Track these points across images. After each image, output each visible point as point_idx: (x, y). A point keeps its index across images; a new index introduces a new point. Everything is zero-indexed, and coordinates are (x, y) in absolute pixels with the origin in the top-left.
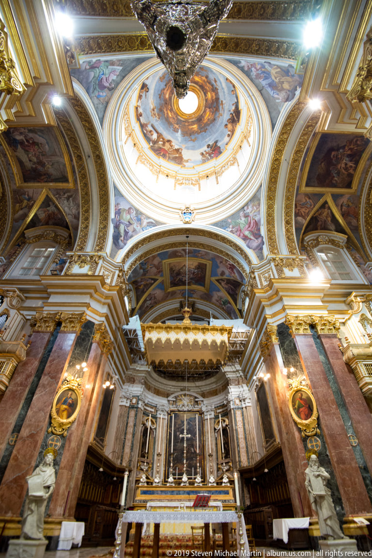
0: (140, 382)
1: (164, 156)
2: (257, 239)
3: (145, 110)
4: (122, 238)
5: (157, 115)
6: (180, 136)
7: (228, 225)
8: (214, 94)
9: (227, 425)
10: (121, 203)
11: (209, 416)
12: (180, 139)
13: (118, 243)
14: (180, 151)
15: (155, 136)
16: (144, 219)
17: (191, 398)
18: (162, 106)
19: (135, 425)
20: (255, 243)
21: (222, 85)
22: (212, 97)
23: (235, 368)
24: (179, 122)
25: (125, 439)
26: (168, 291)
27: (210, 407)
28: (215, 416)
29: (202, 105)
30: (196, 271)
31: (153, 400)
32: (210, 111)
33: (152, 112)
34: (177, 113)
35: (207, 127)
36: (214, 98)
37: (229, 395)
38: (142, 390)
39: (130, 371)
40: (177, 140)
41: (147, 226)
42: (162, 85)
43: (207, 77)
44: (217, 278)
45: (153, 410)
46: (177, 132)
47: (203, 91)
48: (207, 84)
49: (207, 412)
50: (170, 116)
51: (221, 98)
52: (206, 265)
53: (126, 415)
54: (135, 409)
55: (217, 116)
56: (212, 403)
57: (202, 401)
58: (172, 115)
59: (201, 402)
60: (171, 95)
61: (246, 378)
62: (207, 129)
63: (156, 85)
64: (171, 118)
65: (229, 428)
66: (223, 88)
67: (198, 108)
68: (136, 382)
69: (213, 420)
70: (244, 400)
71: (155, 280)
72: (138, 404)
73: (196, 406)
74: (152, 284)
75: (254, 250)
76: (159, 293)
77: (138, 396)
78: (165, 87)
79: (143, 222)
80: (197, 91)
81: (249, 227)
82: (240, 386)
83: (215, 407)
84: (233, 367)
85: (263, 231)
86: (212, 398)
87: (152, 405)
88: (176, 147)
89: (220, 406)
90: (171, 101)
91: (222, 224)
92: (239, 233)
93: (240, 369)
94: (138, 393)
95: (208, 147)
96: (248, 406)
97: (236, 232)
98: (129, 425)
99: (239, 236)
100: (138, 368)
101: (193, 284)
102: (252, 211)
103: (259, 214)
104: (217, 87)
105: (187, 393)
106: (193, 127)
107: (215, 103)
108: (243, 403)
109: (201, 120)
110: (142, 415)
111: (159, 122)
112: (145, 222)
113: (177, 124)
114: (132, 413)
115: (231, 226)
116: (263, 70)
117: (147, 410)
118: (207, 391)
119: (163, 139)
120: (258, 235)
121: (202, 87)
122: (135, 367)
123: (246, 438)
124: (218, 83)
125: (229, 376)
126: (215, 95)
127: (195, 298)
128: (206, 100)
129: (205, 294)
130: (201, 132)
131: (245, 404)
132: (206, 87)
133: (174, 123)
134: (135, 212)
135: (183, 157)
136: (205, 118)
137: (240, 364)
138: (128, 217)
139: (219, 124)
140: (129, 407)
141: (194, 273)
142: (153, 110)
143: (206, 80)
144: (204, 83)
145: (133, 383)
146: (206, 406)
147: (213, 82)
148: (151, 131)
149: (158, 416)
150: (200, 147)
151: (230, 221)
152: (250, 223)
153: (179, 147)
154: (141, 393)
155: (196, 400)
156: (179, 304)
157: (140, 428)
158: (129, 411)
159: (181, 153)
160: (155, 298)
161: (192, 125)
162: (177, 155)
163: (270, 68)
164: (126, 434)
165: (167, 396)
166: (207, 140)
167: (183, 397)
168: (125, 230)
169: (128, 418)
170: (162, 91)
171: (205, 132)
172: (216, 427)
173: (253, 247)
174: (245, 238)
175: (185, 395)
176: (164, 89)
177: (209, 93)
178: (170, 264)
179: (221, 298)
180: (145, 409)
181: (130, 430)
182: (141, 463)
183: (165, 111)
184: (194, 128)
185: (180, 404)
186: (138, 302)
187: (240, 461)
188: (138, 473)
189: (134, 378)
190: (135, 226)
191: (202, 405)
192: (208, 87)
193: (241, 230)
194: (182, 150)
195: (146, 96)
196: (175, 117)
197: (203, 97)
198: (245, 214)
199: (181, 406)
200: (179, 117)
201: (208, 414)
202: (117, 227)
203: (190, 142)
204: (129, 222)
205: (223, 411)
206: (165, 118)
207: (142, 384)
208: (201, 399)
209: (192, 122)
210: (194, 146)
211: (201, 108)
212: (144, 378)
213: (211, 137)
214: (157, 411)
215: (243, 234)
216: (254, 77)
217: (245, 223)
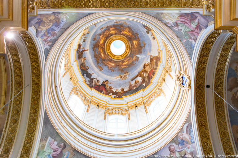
1: (154, 74)
2: (196, 17)
3: (120, 85)
5: (125, 75)
6: (141, 56)
7: (189, 43)
8: (111, 29)
12: (144, 56)
14: (152, 57)
15: (139, 79)
16: (182, 135)
18: (120, 69)
21: (104, 24)
22: (113, 30)
24: (131, 56)
29: (119, 37)
32: (123, 31)
33: (123, 79)
34: (125, 56)
35: (135, 32)
36: (114, 28)
40: (144, 59)
42: (105, 68)
43: (100, 35)
46: (138, 58)
47: (110, 37)
48: (105, 34)
50: (127, 63)
51: (113, 23)
55: (126, 25)
58: (126, 61)
60: (113, 61)
62: (136, 33)
63: (105, 74)
64: (128, 63)
66: (106, 23)
67: (121, 40)
75: (208, 22)
78: (107, 67)
80: (109, 41)
81: (186, 23)
88: (149, 60)
90: (117, 61)
91: (189, 49)
92: (195, 34)
95: (149, 33)
97: (194, 36)
99: (198, 33)
102: (170, 19)
104: (106, 27)
106: (135, 44)
107: (118, 27)
109: (130, 37)
111: (130, 73)
113: (133, 57)
115: (190, 40)
116: (46, 34)
119: (142, 72)
121: (107, 38)
124: (103, 27)
126: (111, 28)
128: (116, 34)
130: (138, 38)
132: (107, 35)
133: (132, 60)
135: (156, 56)
136: (128, 34)
139: (131, 24)
142: (121, 77)
143: (102, 35)
144: (104, 37)
147: (103, 30)
148: (136, 82)
150: (149, 39)
151: (184, 41)
152: (182, 21)
153: (149, 58)
159: (153, 57)
161: (134, 45)
162: (155, 61)
163: (43, 31)
166: (144, 34)
170: (109, 69)
171: (138, 34)
173: (206, 22)
176: (108, 67)
177: (111, 32)
183: (123, 67)
184: (136, 44)
192: (107, 33)
193: (192, 31)
194: (151, 56)
195: (111, 83)
196: (128, 59)
197: (114, 37)
198: (175, 26)
200: (128, 55)
203: (146, 48)
206: (128, 67)
209: (131, 46)
210: (149, 45)
211: (121, 38)
213: (141, 30)
215: (196, 29)
216: (55, 37)
217: (183, 26)
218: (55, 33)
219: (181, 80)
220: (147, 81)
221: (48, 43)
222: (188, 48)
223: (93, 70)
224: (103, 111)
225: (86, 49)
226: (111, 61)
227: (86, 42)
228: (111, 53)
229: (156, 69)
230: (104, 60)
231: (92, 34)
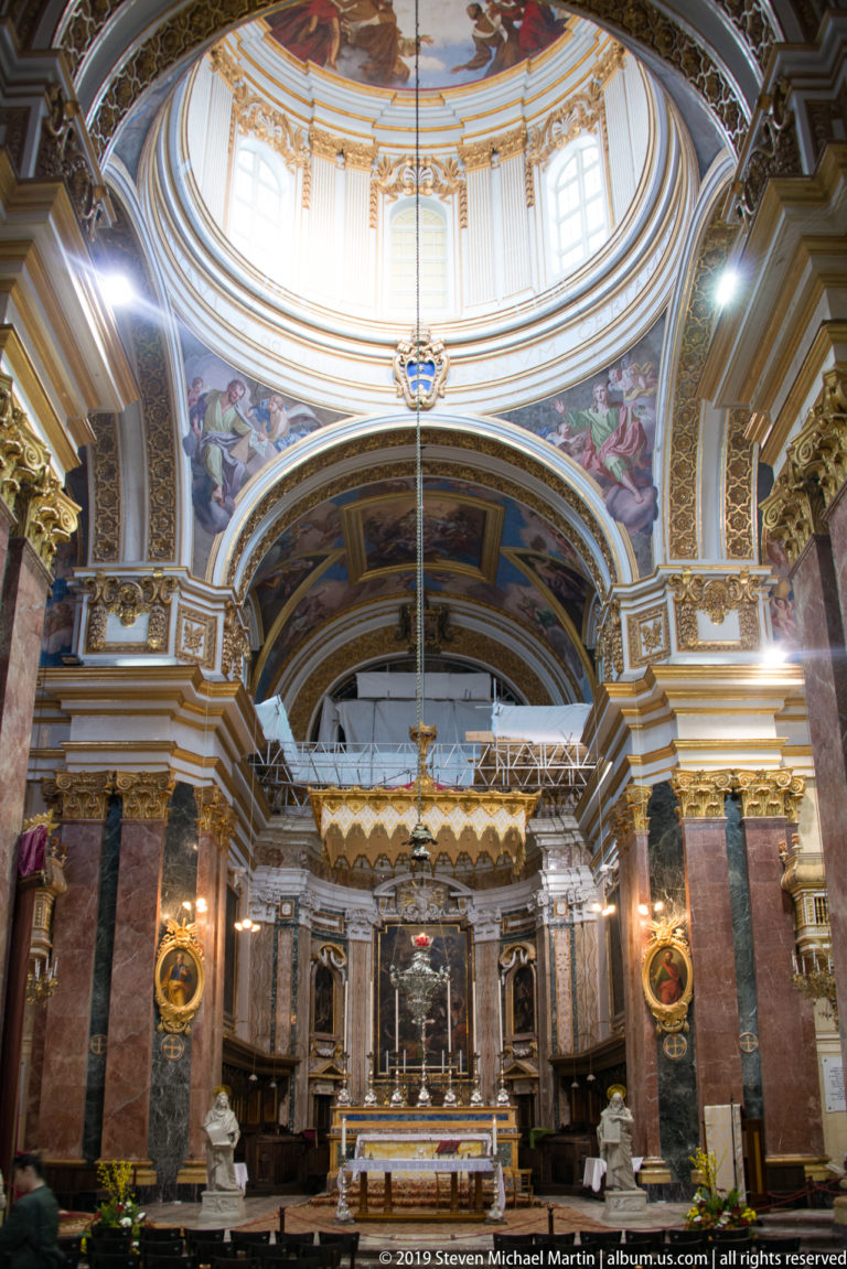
0: (296, 862)
1: (323, 35)
2: (639, 489)
4: (219, 493)
7: (554, 424)
9: (530, 961)
10: (205, 377)
11: (488, 933)
13: (209, 510)
16: (280, 408)
17: (438, 889)
19: (295, 966)
20: (633, 504)
23: (563, 823)
25: (274, 996)
26: (361, 579)
27: (490, 915)
28: (501, 933)
30: (452, 525)
31: (333, 899)
37: (541, 893)
38: (305, 881)
39: (268, 836)
41: (292, 431)
44: (520, 551)
45: (335, 923)
49: (482, 925)
52: (485, 513)
53: (271, 943)
54: (293, 930)
56: (497, 903)
57: (470, 897)
59: (465, 900)
61: (591, 849)
65: (535, 967)
68: (285, 860)
69: (496, 947)
70: (580, 906)
71: (318, 560)
72: (297, 916)
73: (452, 910)
74: (308, 572)
75: (628, 526)
76: (331, 591)
77: (296, 898)
79: (278, 419)
81: (620, 441)
82: (572, 869)
83: (503, 915)
84: (556, 820)
85: (660, 471)
86: (497, 890)
87: (331, 912)
89: (517, 912)
91: (533, 416)
92: (586, 455)
93: (577, 826)
94: (297, 890)
96: (588, 922)
97: (580, 450)
98: (280, 965)
99: (588, 466)
100: (287, 828)
101: (443, 557)
102: (631, 389)
103: (653, 407)
105: (427, 876)
108: (575, 912)
110: (310, 939)
112: (283, 418)
114: (286, 940)
115: (563, 428)
117: (320, 925)
118: (485, 871)
120: (642, 479)
122: (280, 826)
123: (574, 993)
125: (543, 842)
127: (448, 596)
129: (483, 585)
131: (581, 914)
134: (248, 393)
137: (577, 813)
138: (231, 413)
140: (276, 925)
141: (444, 531)
145: (278, 866)
146: (480, 911)
149: (351, 936)
151: (560, 408)
152: (624, 428)
154: (303, 888)
155: (453, 894)
156: (396, 616)
157: (308, 971)
158: (276, 934)
160: (319, 604)
162: (376, 21)
164: (275, 985)
165: (370, 884)
167: (416, 887)
168: (224, 462)
169: (276, 949)
172: (503, 963)
173: (628, 516)
174: (605, 479)
175: (421, 882)
178: (364, 512)
179: (534, 605)
180: (315, 923)
181: (285, 976)
182: (318, 1044)
185: (407, 905)
186: (266, 626)
187: (555, 1042)
188: (312, 1064)
189: (279, 851)
190: (252, 441)
191: (469, 906)
193: (593, 448)
198: (610, 394)
199: (410, 910)
201: (484, 929)
202: (200, 461)
204: (234, 431)
205: (523, 926)
207: (303, 867)
208: (466, 891)
212: (305, 849)
214: (345, 924)
215: (601, 464)
217: (609, 424)
222: (535, 412)
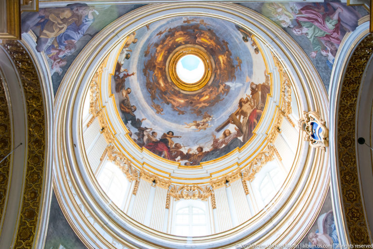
1: (258, 117)
3: (196, 141)
5: (205, 120)
6: (234, 84)
8: (177, 34)
12: (239, 85)
14: (254, 86)
15: (232, 128)
18: (194, 110)
21: (164, 25)
22: (181, 35)
24: (216, 84)
29: (193, 49)
32: (200, 37)
33: (200, 129)
34: (204, 85)
35: (221, 39)
36: (181, 32)
40: (239, 89)
42: (168, 108)
43: (157, 45)
46: (229, 87)
47: (175, 48)
48: (165, 44)
50: (207, 97)
51: (179, 23)
55: (204, 27)
58: (207, 95)
60: (181, 95)
62: (223, 41)
63: (167, 119)
64: (210, 97)
66: (168, 23)
67: (196, 55)
78: (170, 105)
80: (175, 56)
81: (317, 20)
88: (249, 92)
90: (189, 95)
95: (247, 41)
104: (168, 30)
106: (222, 62)
107: (189, 30)
109: (212, 49)
111: (214, 116)
113: (219, 87)
116: (56, 46)
119: (236, 115)
121: (170, 51)
124: (162, 30)
126: (178, 31)
128: (186, 43)
130: (228, 50)
132: (170, 45)
133: (218, 91)
135: (262, 83)
136: (209, 43)
139: (214, 24)
142: (198, 125)
143: (161, 46)
144: (165, 49)
147: (162, 35)
148: (225, 134)
150: (247, 52)
153: (249, 89)
159: (257, 86)
161: (220, 63)
162: (260, 93)
163: (49, 40)
166: (238, 42)
170: (174, 110)
171: (227, 43)
176: (173, 106)
177: (177, 40)
183: (200, 106)
184: (223, 60)
192: (169, 42)
194: (252, 83)
195: (178, 137)
196: (209, 90)
197: (183, 48)
200: (210, 83)
203: (243, 68)
206: (210, 106)
209: (215, 64)
210: (247, 62)
211: (196, 50)
213: (233, 36)
215: (334, 32)
216: (73, 51)
217: (311, 27)
218: (72, 43)
219: (310, 129)
220: (247, 131)
221: (59, 62)
222: (320, 69)
223: (144, 111)
224: (164, 191)
225: (130, 73)
226: (177, 94)
227: (131, 59)
228: (177, 79)
229: (262, 109)
230: (165, 93)
231: (141, 43)
